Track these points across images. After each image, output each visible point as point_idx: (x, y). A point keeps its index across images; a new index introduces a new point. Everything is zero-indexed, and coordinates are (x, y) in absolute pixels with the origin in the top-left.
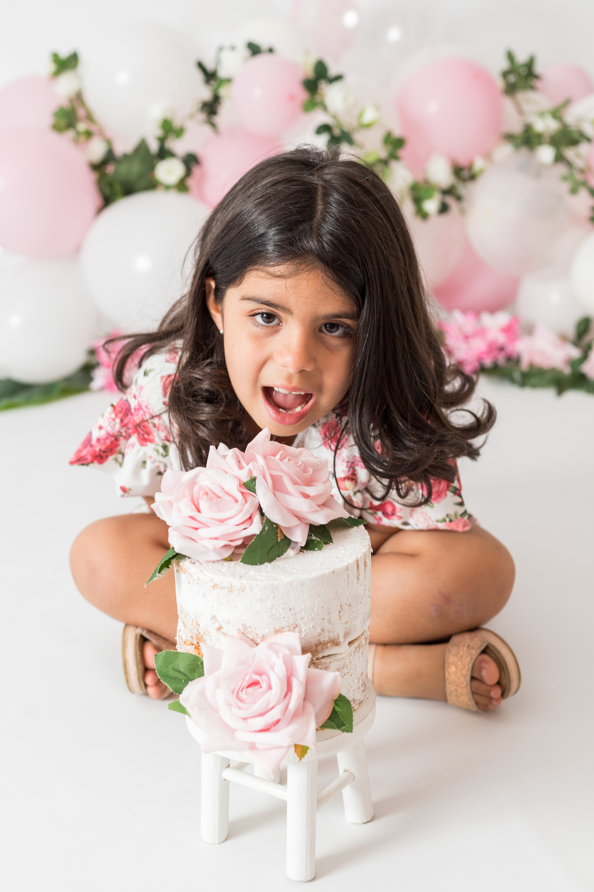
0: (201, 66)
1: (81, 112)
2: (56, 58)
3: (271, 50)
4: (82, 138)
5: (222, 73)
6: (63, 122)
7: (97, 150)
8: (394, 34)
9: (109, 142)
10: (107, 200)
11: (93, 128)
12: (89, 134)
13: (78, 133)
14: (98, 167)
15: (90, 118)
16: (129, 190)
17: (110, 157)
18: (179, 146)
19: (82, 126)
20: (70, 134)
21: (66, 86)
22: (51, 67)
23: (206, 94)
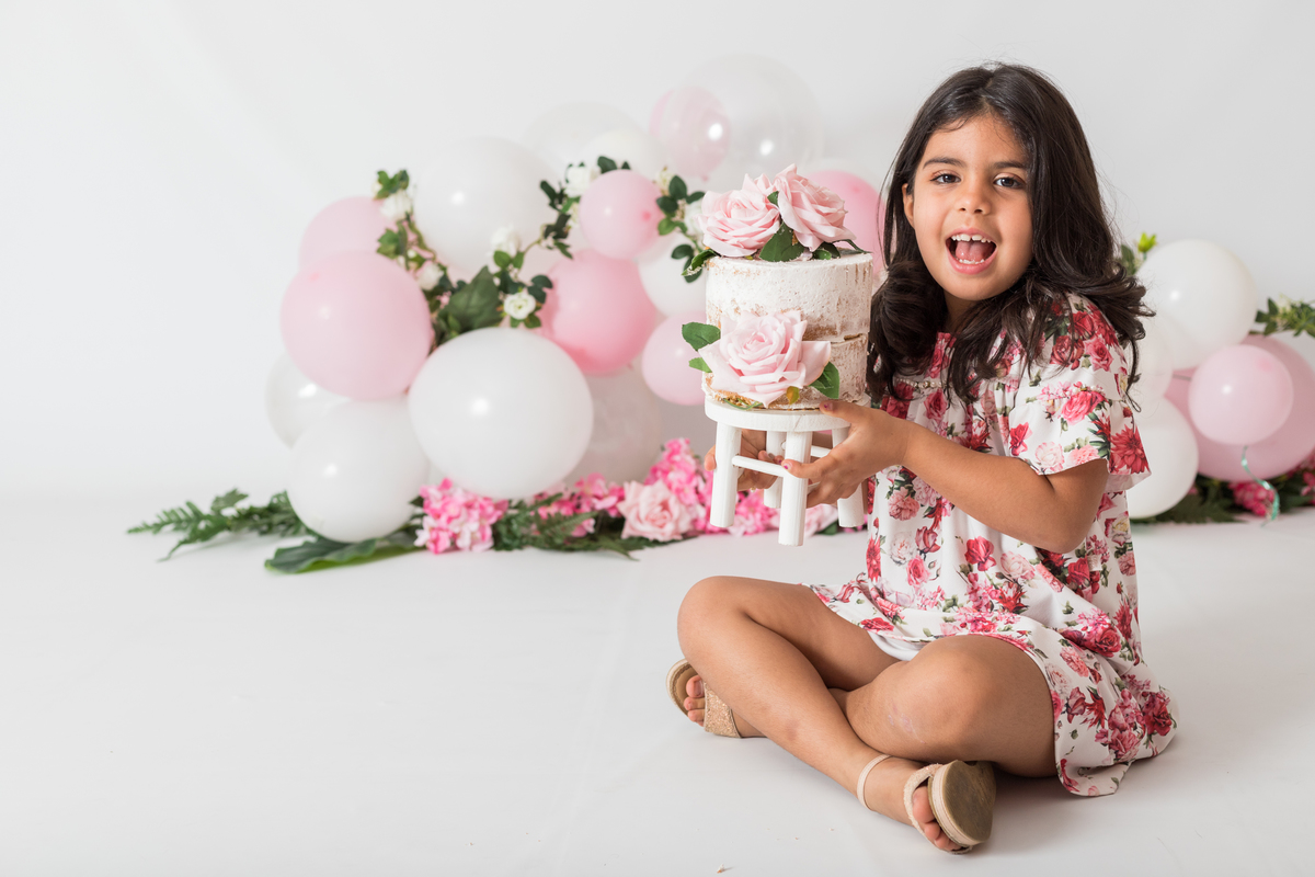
0: (545, 186)
1: (411, 237)
2: (382, 175)
3: (626, 166)
4: (413, 265)
5: (570, 192)
6: (392, 247)
7: (430, 276)
8: (766, 148)
9: (443, 268)
10: (441, 338)
11: (425, 255)
12: (420, 261)
13: (408, 260)
14: (431, 295)
15: (420, 242)
16: (466, 327)
17: (443, 285)
18: (525, 275)
19: (412, 254)
20: (401, 259)
21: (394, 208)
22: (378, 187)
23: (552, 217)
